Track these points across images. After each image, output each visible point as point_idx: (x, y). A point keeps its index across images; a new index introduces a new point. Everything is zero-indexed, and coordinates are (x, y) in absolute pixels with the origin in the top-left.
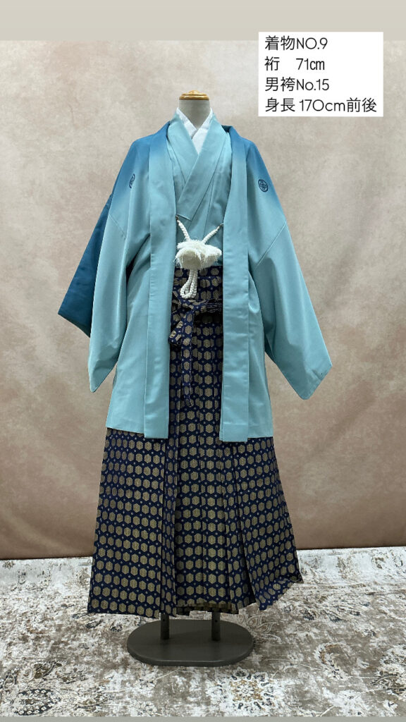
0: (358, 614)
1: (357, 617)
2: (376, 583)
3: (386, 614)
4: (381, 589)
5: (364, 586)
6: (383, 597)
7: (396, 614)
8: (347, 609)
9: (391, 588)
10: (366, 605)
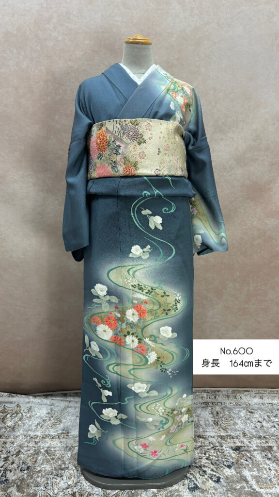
0: (218, 481)
1: (217, 485)
2: (244, 434)
3: (247, 482)
4: (248, 443)
5: (233, 438)
6: (248, 455)
7: (258, 482)
8: (209, 472)
9: (259, 441)
10: (229, 467)
